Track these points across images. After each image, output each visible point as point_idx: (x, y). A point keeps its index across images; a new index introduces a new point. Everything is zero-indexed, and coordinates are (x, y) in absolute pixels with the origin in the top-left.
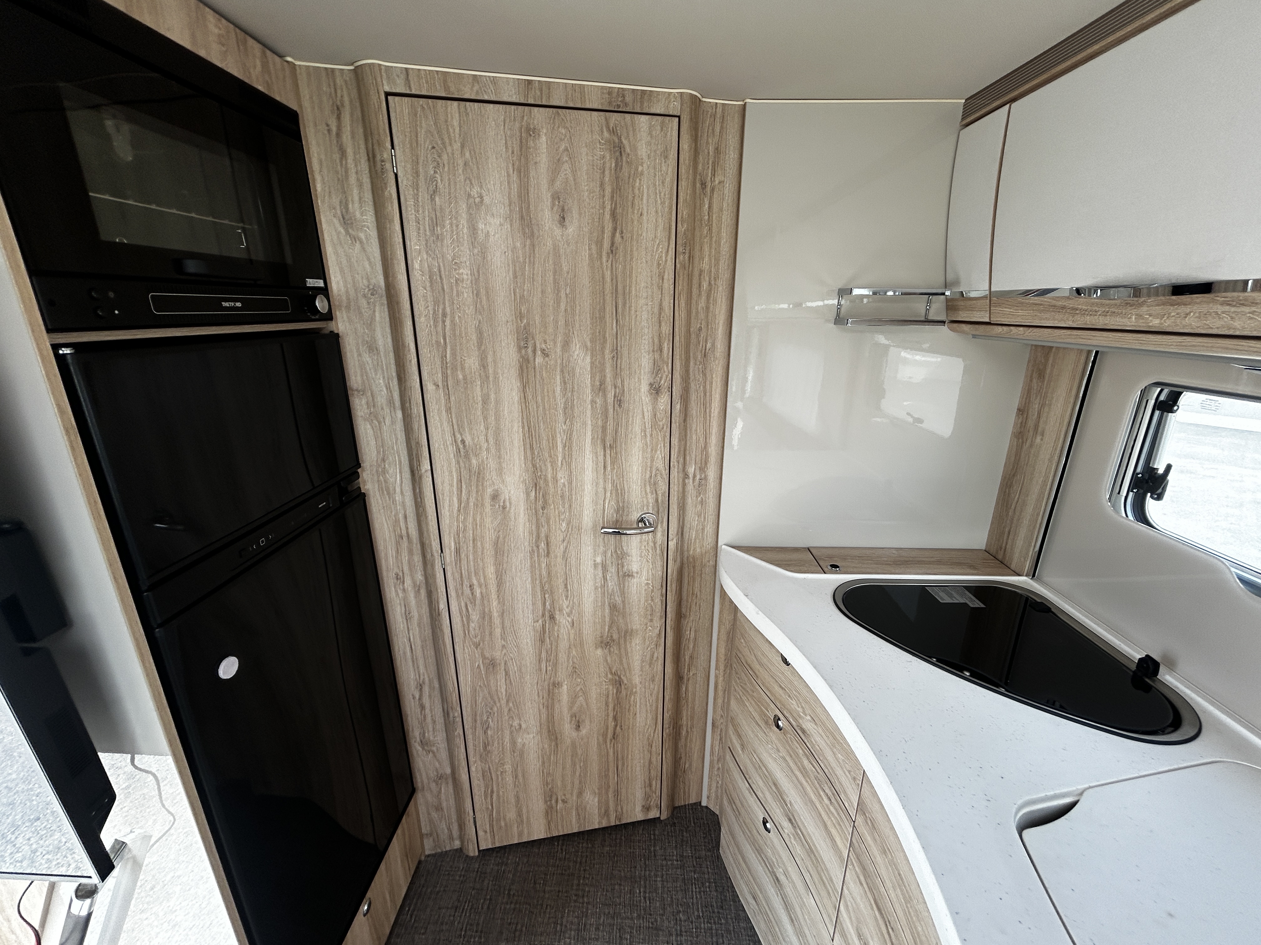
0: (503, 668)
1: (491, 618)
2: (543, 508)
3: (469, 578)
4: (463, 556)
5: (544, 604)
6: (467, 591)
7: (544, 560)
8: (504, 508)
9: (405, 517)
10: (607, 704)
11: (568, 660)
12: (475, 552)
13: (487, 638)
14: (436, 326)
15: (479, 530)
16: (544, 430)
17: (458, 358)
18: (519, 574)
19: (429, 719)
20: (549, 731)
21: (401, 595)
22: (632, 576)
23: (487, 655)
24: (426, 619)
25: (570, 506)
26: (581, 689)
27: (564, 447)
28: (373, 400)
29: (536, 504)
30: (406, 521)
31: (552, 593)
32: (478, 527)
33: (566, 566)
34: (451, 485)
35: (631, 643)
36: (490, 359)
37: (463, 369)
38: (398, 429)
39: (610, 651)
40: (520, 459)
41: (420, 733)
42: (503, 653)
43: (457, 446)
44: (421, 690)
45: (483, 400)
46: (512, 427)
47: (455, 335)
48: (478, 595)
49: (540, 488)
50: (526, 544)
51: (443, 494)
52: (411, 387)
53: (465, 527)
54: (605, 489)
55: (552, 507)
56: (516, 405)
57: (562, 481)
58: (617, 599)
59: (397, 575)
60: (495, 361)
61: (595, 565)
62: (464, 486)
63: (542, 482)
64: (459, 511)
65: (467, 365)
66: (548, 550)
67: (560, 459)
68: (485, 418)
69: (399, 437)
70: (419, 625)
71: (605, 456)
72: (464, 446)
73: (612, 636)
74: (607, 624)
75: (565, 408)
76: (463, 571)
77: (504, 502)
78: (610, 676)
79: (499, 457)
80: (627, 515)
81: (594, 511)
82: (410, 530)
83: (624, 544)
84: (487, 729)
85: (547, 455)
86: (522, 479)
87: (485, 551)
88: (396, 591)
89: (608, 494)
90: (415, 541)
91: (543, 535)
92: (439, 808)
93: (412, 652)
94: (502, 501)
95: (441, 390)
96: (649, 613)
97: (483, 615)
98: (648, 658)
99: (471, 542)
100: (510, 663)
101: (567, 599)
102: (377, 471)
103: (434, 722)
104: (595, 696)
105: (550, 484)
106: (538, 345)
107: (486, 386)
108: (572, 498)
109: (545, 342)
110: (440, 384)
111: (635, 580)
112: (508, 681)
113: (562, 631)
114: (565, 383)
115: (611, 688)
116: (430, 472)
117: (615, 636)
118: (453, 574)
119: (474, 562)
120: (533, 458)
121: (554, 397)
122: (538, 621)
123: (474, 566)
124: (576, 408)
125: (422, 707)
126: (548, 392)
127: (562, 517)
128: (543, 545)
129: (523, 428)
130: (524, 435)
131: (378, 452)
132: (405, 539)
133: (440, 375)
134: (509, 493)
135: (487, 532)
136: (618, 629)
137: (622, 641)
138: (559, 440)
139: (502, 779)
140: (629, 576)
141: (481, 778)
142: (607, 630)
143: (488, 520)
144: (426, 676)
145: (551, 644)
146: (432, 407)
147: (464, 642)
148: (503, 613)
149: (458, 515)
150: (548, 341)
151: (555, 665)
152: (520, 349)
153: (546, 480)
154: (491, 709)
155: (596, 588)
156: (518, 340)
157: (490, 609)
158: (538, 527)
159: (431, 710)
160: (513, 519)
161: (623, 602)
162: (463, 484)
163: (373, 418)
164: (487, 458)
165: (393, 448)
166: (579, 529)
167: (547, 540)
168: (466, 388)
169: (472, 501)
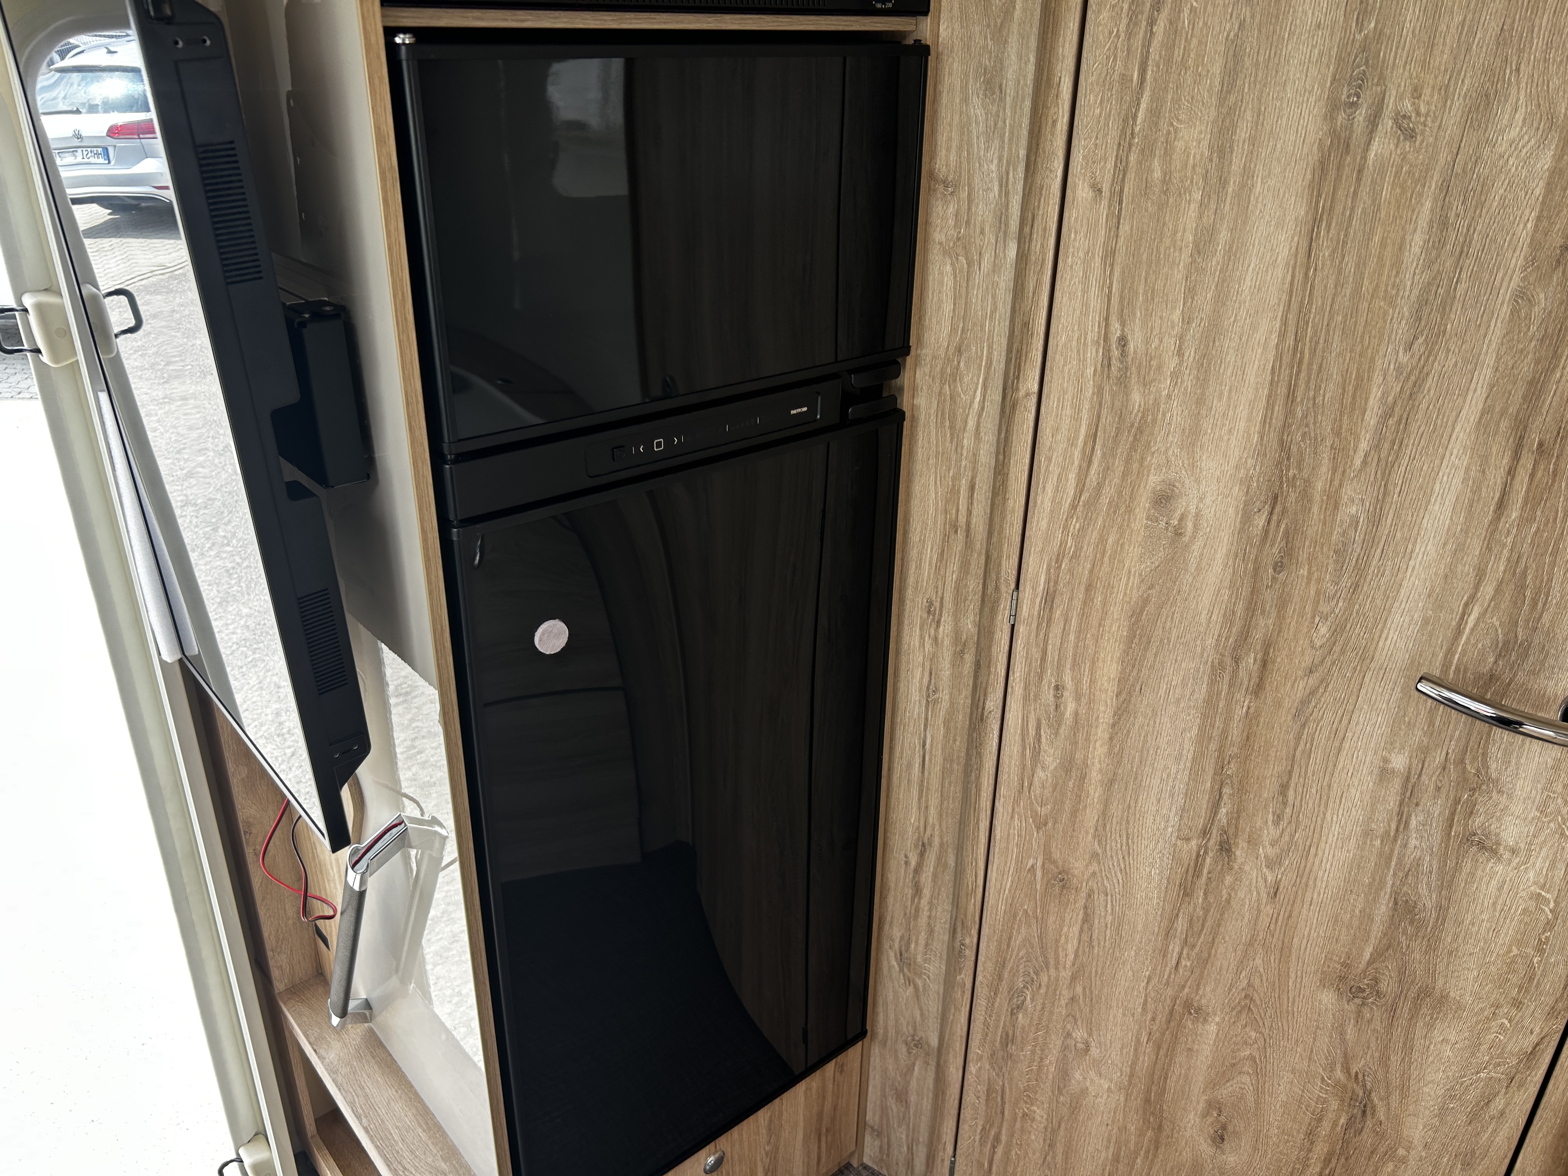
0: (1081, 902)
1: (1083, 777)
2: (1279, 567)
3: (1060, 667)
4: (1058, 613)
5: (1215, 806)
6: (1048, 696)
7: (1243, 704)
8: (1178, 533)
9: (972, 488)
10: (1311, 1135)
11: (1238, 972)
12: (1084, 615)
13: (1065, 817)
14: (1130, 35)
15: (1106, 567)
16: (1340, 354)
17: (1164, 126)
18: (1172, 709)
19: (923, 920)
20: (1147, 1101)
21: (927, 646)
22: (1494, 852)
23: (1056, 855)
24: (962, 719)
25: (1356, 586)
26: (1252, 1058)
27: (1388, 414)
28: (969, 209)
29: (1260, 550)
30: (971, 497)
31: (1241, 790)
32: (1106, 559)
33: (1298, 739)
34: (1072, 443)
35: (1430, 1026)
36: (1243, 133)
37: (1168, 153)
38: (1002, 285)
39: (1359, 1014)
40: (1249, 419)
41: (902, 938)
42: (1091, 869)
43: (1107, 351)
44: (922, 855)
45: (1196, 245)
46: (1254, 327)
47: (1169, 61)
48: (1067, 715)
49: (1284, 511)
50: (1210, 642)
51: (1050, 459)
52: (1042, 188)
53: (1079, 548)
54: (1480, 575)
55: (1304, 572)
56: (1279, 272)
57: (1353, 510)
58: (1423, 890)
59: (930, 603)
60: (1253, 140)
61: (1384, 773)
62: (1098, 452)
63: (1293, 497)
64: (1074, 507)
65: (1179, 145)
66: (1261, 679)
67: (1364, 446)
68: (1191, 292)
69: (1000, 305)
70: (947, 723)
71: (1511, 472)
72: (1124, 354)
73: (1376, 980)
74: (1373, 940)
75: (1423, 302)
76: (1050, 647)
77: (1181, 519)
78: (1339, 1074)
79: (1200, 401)
80: (1534, 673)
81: (1426, 622)
82: (974, 520)
83: (1494, 751)
84: (1019, 1007)
85: (1327, 428)
86: (1242, 473)
87: (1108, 622)
88: (922, 637)
89: (1488, 590)
90: (978, 546)
91: (1258, 635)
92: (902, 1097)
93: (923, 772)
94: (1177, 515)
95: (1105, 203)
96: (1515, 979)
97: (1068, 765)
98: (1472, 1096)
99: (1082, 588)
100: (1099, 899)
101: (1276, 823)
102: (943, 372)
103: (931, 932)
104: (1283, 1097)
105: (1315, 509)
106: (1390, 103)
107: (1213, 206)
108: (1367, 564)
109: (1417, 93)
110: (1106, 188)
111: (1500, 868)
112: (1085, 938)
113: (1241, 894)
114: (1444, 224)
115: (1334, 1105)
116: (1034, 399)
117: (1387, 985)
118: (1027, 644)
119: (1078, 638)
120: (1286, 426)
121: (1397, 264)
122: (1188, 840)
123: (1076, 647)
124: (1458, 306)
125: (917, 890)
126: (1383, 244)
127: (1324, 608)
128: (1250, 661)
129: (1282, 336)
130: (1279, 356)
131: (953, 330)
132: (961, 535)
133: (1110, 165)
134: (1201, 500)
135: (1124, 580)
136: (1402, 972)
137: (1405, 1010)
138: (1376, 393)
139: (1022, 1130)
140: (1481, 846)
141: (983, 1097)
142: (1367, 956)
143: (1133, 552)
144: (937, 833)
145: (1206, 911)
146: (1074, 241)
147: (1016, 802)
148: (1112, 782)
149: (1070, 517)
150: (1427, 91)
151: (1204, 962)
152: (1333, 107)
153: (1306, 495)
154: (1037, 973)
155: (1367, 833)
156: (1334, 79)
157: (1086, 758)
158: (1251, 609)
159: (930, 903)
160: (1192, 569)
161: (1442, 909)
162: (1098, 447)
163: (960, 250)
164: (1169, 396)
165: (982, 327)
166: (1365, 657)
167: (1266, 653)
168: (1162, 206)
169: (1108, 492)
